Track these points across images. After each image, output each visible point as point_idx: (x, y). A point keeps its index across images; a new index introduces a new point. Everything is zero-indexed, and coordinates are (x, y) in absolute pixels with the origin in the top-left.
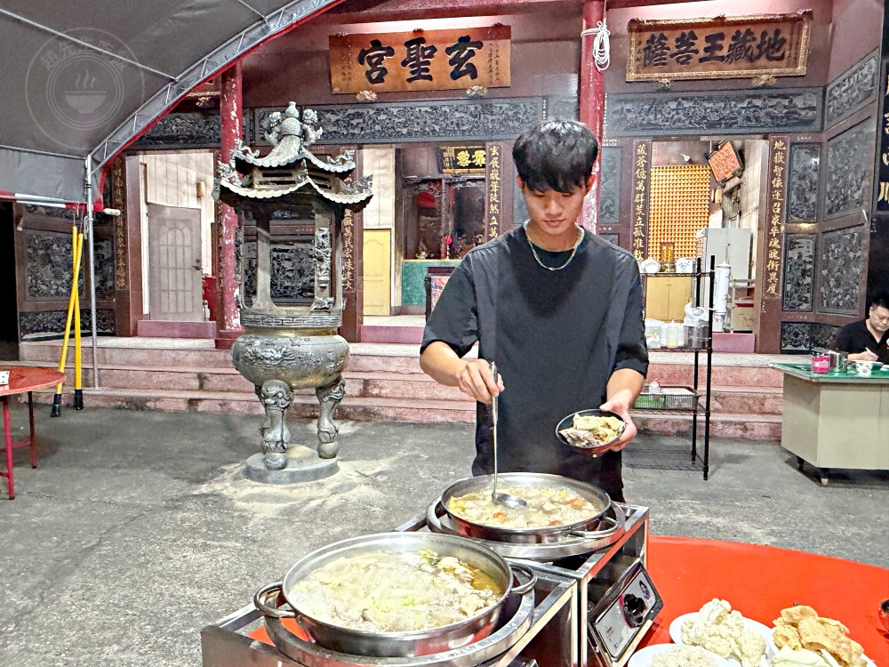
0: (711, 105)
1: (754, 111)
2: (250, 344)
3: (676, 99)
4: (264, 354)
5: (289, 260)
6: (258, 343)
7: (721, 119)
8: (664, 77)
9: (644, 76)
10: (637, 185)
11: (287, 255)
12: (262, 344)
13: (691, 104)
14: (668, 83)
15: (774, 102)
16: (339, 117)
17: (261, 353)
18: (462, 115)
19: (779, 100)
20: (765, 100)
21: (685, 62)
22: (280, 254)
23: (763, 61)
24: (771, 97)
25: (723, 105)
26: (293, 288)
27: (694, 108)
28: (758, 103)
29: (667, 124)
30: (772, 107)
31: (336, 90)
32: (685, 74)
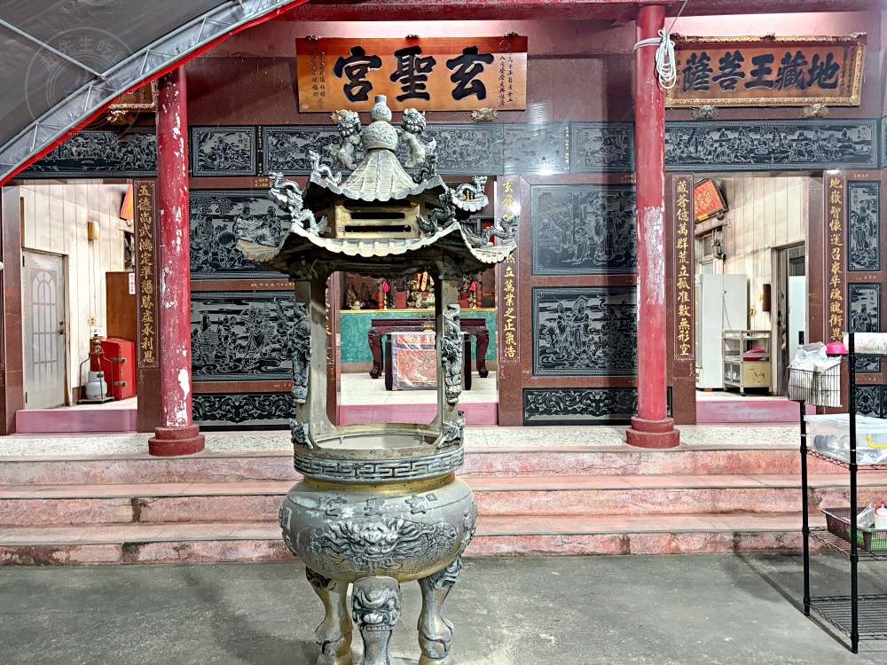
0: (758, 137)
1: (807, 144)
2: (333, 515)
3: (719, 130)
4: (366, 534)
5: (242, 324)
6: (348, 511)
7: (769, 153)
8: (705, 103)
9: (684, 102)
10: (679, 228)
11: (238, 318)
12: (357, 513)
13: (737, 135)
14: (710, 111)
15: (827, 134)
16: (307, 142)
17: (359, 533)
18: (467, 142)
19: (831, 132)
20: (816, 132)
21: (730, 86)
22: (229, 316)
23: (815, 88)
24: (823, 128)
25: (771, 136)
26: (247, 360)
27: (740, 140)
28: (810, 135)
29: (710, 157)
30: (825, 140)
31: (304, 107)
32: (729, 101)
